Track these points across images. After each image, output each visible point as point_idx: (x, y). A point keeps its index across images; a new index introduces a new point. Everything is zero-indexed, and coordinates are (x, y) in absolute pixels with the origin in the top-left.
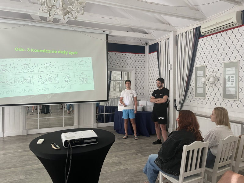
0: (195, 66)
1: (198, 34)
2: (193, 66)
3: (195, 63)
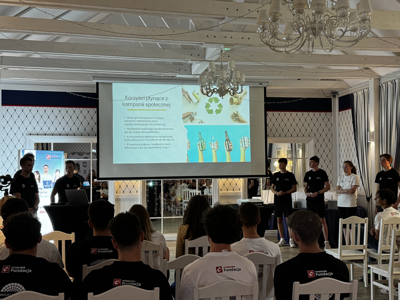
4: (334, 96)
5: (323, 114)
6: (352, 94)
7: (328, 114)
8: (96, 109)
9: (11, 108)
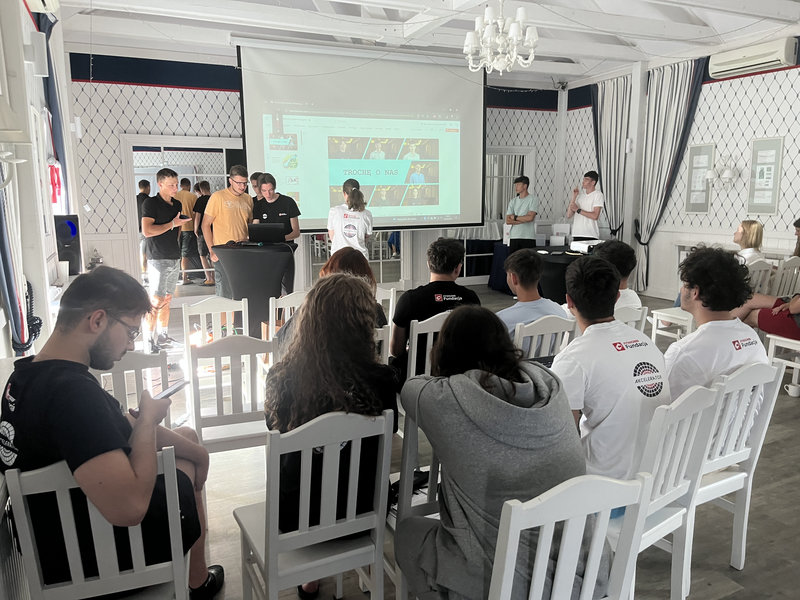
0: (691, 143)
1: (701, 74)
2: (686, 145)
3: (690, 138)
4: (563, 88)
5: (546, 113)
6: (596, 86)
7: (553, 113)
8: (238, 93)
9: (89, 86)
